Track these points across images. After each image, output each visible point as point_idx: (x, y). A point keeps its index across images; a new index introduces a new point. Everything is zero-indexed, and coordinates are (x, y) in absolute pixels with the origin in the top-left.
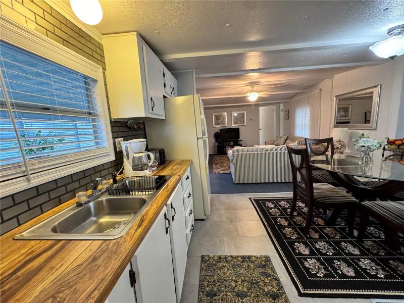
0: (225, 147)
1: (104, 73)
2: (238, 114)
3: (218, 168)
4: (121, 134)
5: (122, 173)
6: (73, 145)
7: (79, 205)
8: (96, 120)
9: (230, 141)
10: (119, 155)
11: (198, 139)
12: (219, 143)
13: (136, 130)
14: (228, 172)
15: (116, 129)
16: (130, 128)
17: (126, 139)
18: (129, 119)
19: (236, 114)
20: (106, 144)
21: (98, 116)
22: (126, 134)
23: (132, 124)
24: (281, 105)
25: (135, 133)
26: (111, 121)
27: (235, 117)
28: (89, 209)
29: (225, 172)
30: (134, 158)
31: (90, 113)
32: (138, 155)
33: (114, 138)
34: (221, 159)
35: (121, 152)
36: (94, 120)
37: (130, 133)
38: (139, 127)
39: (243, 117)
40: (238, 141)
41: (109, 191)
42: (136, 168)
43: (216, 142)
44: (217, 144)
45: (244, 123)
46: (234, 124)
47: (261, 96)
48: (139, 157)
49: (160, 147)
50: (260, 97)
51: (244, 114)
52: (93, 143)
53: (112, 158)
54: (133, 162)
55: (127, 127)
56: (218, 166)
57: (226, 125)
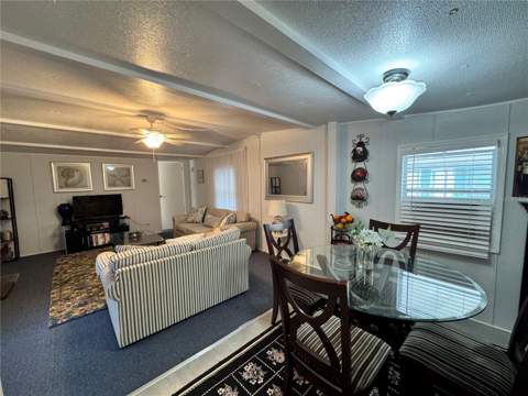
0: (90, 233)
2: (117, 169)
3: (68, 299)
9: (101, 221)
12: (73, 225)
14: (100, 306)
19: (111, 168)
24: (191, 162)
27: (110, 175)
29: (90, 308)
34: (76, 265)
39: (129, 174)
40: (119, 218)
43: (64, 224)
44: (65, 229)
45: (129, 185)
46: (110, 185)
47: (169, 141)
50: (165, 143)
51: (129, 170)
56: (67, 291)
57: (90, 188)
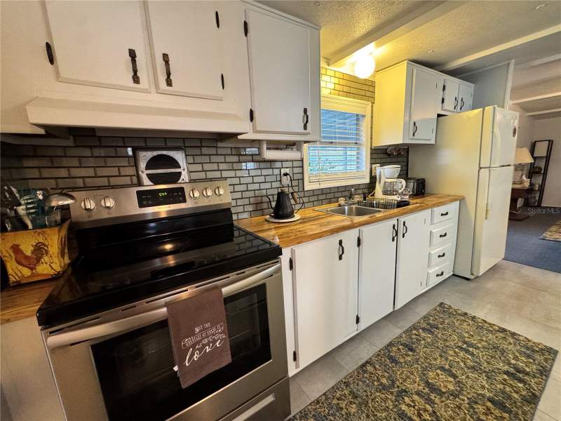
1: (372, 106)
4: (378, 161)
5: (373, 195)
6: (341, 168)
7: (340, 205)
8: (361, 149)
10: (373, 179)
11: (480, 168)
13: (394, 157)
15: (375, 156)
16: (389, 155)
17: (383, 164)
18: (390, 146)
20: (364, 169)
21: (362, 145)
22: (384, 160)
23: (391, 150)
25: (394, 160)
26: (371, 148)
28: (345, 209)
30: (385, 183)
31: (356, 143)
32: (389, 180)
33: (372, 164)
35: (375, 177)
36: (358, 149)
37: (389, 160)
38: (399, 154)
41: (359, 203)
42: (385, 193)
48: (391, 182)
49: (421, 176)
52: (354, 167)
53: (367, 181)
54: (384, 187)
55: (387, 153)
